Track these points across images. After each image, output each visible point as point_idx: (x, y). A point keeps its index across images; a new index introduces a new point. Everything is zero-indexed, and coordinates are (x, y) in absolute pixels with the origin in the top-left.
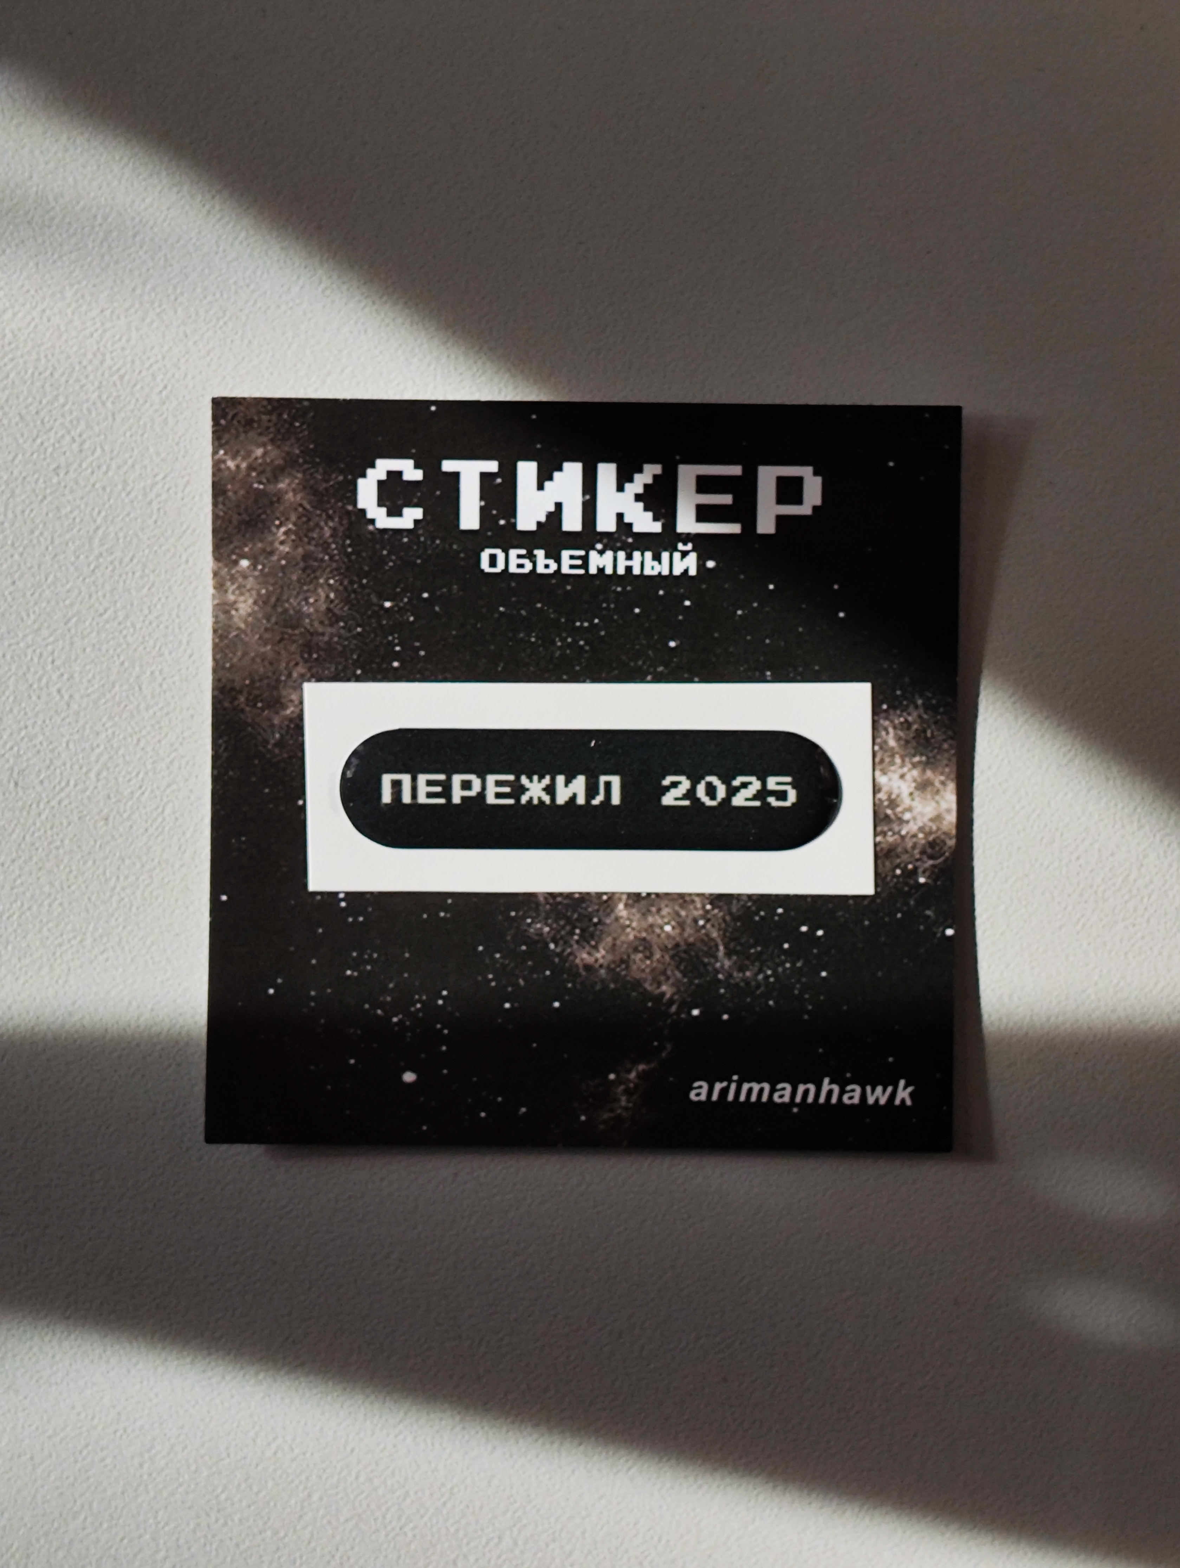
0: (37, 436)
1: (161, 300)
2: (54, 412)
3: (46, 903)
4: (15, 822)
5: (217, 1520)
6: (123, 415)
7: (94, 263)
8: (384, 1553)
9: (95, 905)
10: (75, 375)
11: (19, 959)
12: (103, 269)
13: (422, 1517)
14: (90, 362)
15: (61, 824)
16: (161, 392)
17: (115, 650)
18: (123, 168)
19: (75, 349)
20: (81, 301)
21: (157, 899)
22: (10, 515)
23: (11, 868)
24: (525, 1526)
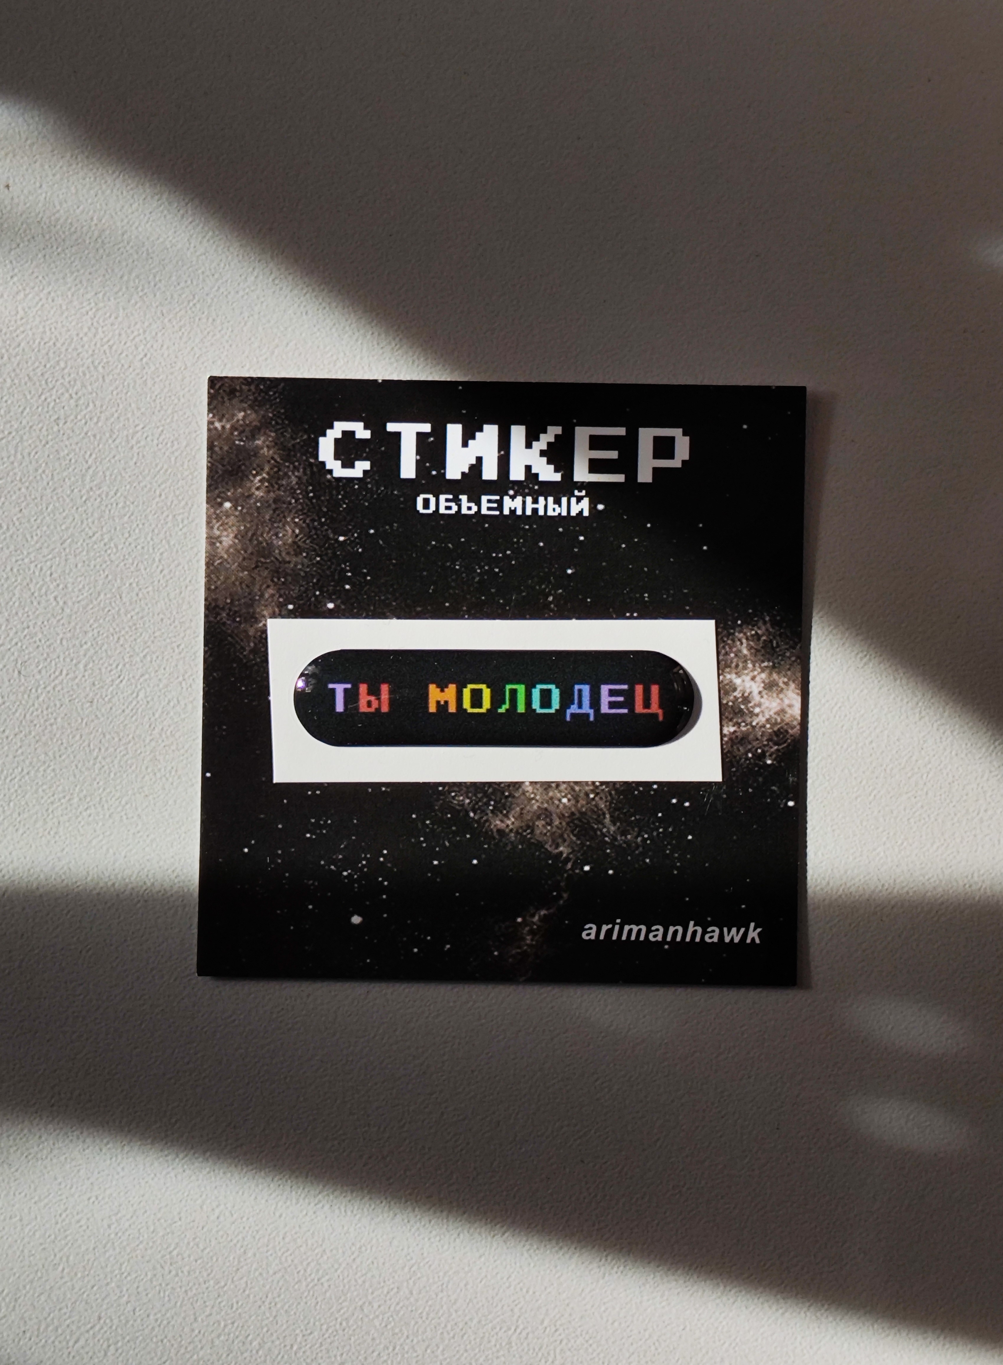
0: (42, 393)
1: (143, 286)
2: (56, 374)
3: (41, 769)
4: (18, 703)
5: (170, 1272)
6: (111, 377)
7: (90, 255)
8: (304, 1300)
9: (81, 771)
10: (73, 345)
11: (19, 814)
12: (97, 260)
13: (336, 1270)
14: (86, 334)
15: (55, 705)
16: (142, 359)
17: (101, 566)
18: (115, 180)
19: (73, 323)
20: (79, 286)
21: (131, 767)
22: (19, 457)
23: (14, 740)
24: (419, 1278)
